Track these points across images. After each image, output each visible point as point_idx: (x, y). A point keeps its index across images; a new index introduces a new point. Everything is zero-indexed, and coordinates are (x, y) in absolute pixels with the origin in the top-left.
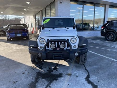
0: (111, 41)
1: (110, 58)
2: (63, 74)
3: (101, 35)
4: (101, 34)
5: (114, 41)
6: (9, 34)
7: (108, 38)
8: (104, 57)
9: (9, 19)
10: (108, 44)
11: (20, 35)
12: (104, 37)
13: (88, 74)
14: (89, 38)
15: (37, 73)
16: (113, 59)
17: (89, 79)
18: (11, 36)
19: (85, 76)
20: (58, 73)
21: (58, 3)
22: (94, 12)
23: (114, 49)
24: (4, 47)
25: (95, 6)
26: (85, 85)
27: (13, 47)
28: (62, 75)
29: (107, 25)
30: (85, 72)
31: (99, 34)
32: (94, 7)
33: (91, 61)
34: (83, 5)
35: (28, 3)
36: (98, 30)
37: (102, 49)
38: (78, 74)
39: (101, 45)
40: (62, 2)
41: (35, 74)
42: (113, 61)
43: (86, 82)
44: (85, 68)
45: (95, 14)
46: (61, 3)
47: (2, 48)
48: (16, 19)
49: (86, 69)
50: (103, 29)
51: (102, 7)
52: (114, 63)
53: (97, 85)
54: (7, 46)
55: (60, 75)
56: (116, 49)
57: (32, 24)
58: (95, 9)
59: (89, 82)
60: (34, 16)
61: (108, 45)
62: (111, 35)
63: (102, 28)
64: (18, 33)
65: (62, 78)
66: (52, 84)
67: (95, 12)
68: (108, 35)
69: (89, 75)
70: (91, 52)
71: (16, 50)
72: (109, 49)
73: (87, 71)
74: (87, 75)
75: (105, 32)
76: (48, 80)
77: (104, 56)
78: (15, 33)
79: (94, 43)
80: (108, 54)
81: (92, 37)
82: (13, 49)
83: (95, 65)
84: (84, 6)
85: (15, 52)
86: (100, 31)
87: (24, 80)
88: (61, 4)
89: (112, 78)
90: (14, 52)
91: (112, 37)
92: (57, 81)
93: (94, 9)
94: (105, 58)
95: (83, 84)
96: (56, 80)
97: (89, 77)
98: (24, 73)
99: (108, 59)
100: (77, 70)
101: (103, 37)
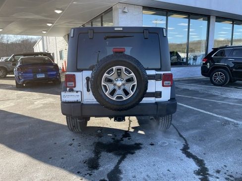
0: (221, 85)
1: (220, 116)
2: (142, 144)
3: (202, 74)
4: (202, 72)
5: (227, 86)
6: (20, 74)
7: (215, 79)
8: (209, 114)
9: (9, 43)
10: (216, 91)
11: (44, 76)
12: (209, 79)
13: (186, 142)
14: (179, 81)
15: (95, 144)
16: (226, 118)
17: (189, 151)
18: (24, 78)
19: (182, 147)
20: (133, 143)
21: (120, 12)
22: (187, 30)
23: (228, 100)
24: (14, 99)
25: (189, 18)
26: (182, 160)
27: (33, 99)
28: (141, 146)
29: (212, 56)
30: (180, 140)
31: (197, 73)
32: (187, 20)
33: (188, 122)
34: (167, 16)
35: (58, 12)
36: (196, 66)
37: (206, 101)
38: (168, 144)
39: (203, 94)
40: (126, 10)
41: (91, 146)
42: (227, 121)
43: (184, 156)
44: (179, 134)
45: (190, 34)
46: (125, 12)
47: (10, 101)
48: (23, 41)
49: (181, 136)
50: (206, 64)
51: (203, 20)
52: (229, 124)
53: (202, 159)
54: (19, 97)
55: (138, 147)
56: (230, 100)
57: (61, 52)
58: (190, 24)
59: (189, 155)
60: (67, 36)
61: (216, 94)
62: (221, 74)
63: (203, 61)
64: (39, 73)
65: (142, 151)
66: (126, 160)
67: (190, 30)
68: (216, 75)
69: (187, 145)
70: (185, 106)
71: (42, 105)
72: (218, 100)
73: (184, 138)
74: (184, 145)
75: (209, 69)
76: (117, 154)
77: (211, 114)
78: (33, 73)
79: (190, 89)
80: (217, 110)
81: (184, 79)
82: (35, 103)
83: (196, 128)
84: (169, 17)
85: (41, 108)
86: (200, 67)
87: (74, 155)
88: (124, 16)
89: (227, 148)
90: (38, 108)
91: (223, 79)
92: (134, 155)
93: (187, 25)
94: (212, 116)
95: (180, 158)
96: (132, 153)
97: (188, 148)
98: (71, 145)
99: (217, 119)
100: (165, 137)
101: (205, 77)
